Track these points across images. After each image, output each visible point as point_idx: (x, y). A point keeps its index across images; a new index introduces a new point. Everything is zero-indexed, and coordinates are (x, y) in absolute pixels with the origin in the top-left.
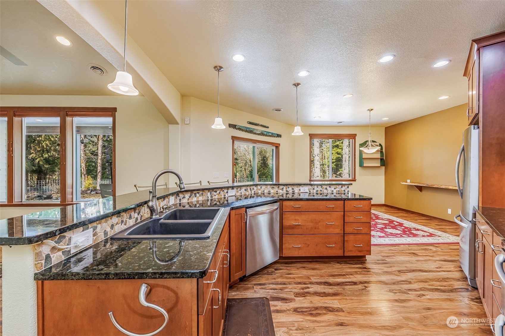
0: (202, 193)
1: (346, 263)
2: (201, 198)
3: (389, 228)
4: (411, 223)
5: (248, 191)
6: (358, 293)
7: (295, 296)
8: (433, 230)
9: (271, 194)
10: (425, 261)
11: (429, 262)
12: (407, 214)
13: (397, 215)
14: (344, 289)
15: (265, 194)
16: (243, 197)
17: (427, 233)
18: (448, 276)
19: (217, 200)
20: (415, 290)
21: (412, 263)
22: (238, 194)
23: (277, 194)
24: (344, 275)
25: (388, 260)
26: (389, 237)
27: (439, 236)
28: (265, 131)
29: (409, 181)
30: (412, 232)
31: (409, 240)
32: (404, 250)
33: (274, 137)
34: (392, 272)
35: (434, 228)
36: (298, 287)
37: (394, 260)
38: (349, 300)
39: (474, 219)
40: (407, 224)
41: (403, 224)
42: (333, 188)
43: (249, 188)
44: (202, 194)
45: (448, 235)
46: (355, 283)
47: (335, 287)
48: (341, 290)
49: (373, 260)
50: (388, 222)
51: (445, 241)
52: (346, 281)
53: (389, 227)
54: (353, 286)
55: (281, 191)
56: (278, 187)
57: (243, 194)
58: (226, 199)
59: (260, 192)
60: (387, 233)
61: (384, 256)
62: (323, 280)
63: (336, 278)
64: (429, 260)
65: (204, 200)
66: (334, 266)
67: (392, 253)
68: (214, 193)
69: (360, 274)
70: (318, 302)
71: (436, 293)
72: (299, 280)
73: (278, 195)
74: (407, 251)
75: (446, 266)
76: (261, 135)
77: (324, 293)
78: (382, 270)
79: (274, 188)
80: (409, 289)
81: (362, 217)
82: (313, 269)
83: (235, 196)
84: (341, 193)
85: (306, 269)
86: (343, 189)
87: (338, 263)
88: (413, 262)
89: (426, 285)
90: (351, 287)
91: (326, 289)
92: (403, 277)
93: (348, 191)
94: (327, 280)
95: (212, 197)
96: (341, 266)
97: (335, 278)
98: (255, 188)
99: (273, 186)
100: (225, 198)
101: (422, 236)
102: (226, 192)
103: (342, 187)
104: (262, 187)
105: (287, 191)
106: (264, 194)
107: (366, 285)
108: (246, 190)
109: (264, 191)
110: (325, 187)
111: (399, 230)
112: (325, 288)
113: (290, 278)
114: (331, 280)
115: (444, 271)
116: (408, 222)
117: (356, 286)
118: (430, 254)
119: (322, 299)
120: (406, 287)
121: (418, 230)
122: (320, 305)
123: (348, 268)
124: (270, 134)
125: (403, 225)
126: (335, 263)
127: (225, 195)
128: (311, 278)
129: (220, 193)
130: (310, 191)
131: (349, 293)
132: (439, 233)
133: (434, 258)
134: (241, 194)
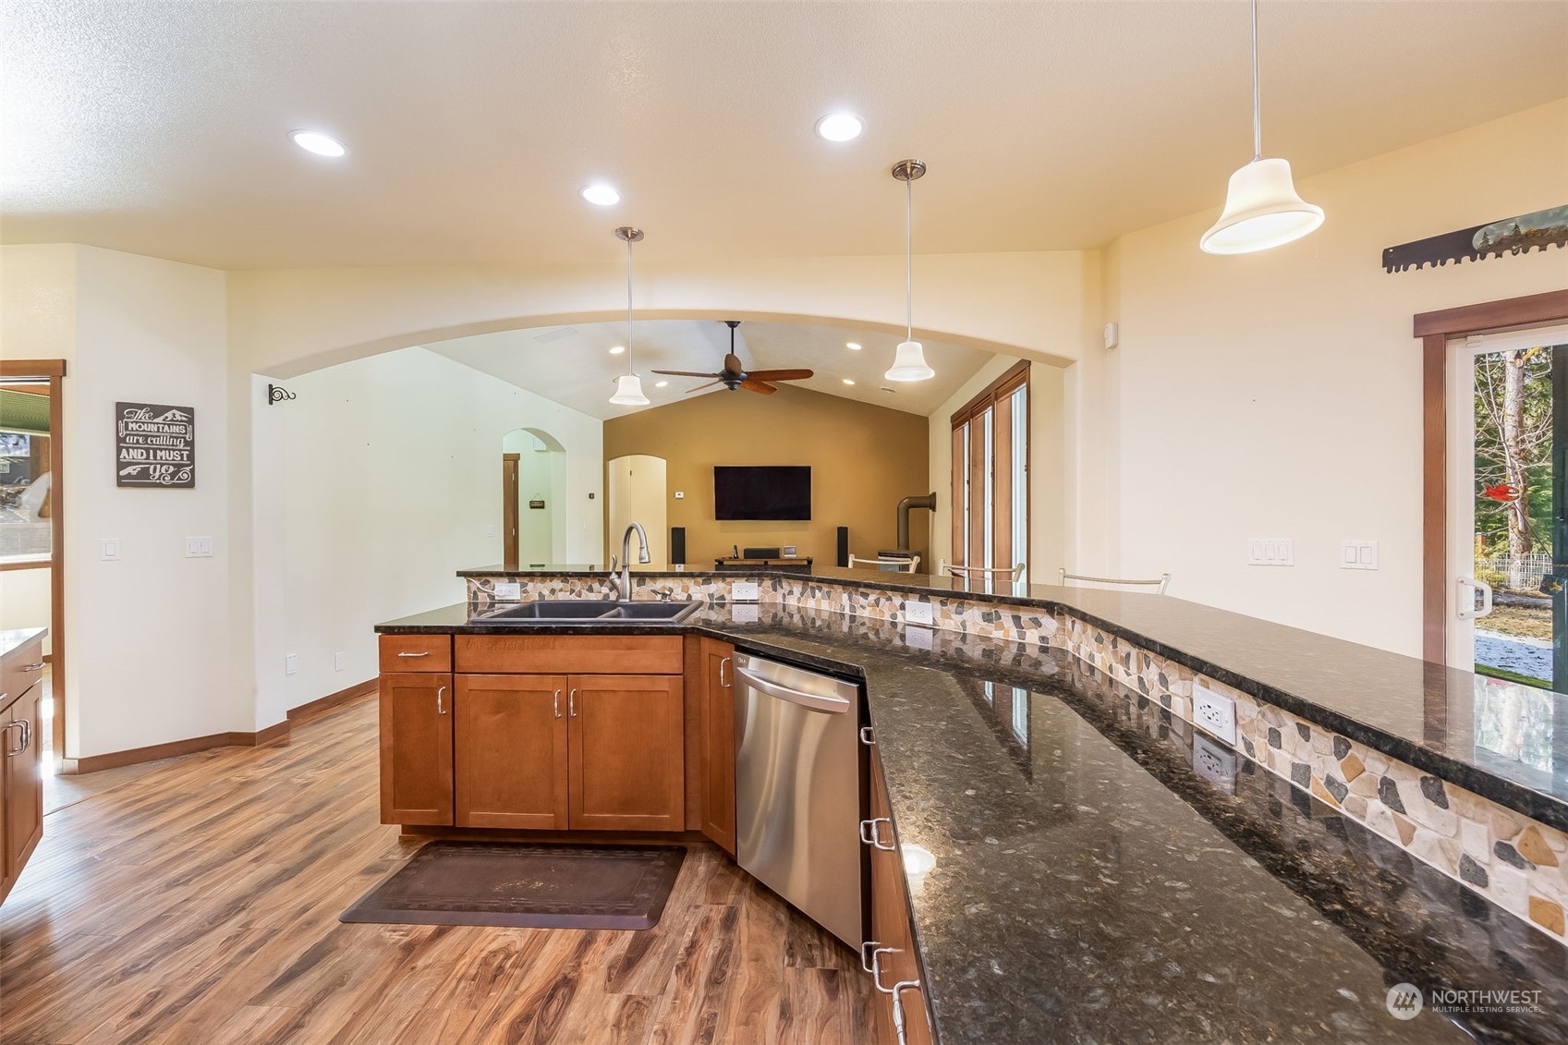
2: (825, 606)
5: (1002, 627)
22: (950, 625)
43: (1006, 613)
57: (973, 631)
65: (834, 612)
79: (1102, 641)
83: (935, 630)
95: (853, 608)
100: (894, 625)
102: (898, 606)
108: (988, 618)
127: (894, 616)
129: (877, 602)
134: (964, 630)
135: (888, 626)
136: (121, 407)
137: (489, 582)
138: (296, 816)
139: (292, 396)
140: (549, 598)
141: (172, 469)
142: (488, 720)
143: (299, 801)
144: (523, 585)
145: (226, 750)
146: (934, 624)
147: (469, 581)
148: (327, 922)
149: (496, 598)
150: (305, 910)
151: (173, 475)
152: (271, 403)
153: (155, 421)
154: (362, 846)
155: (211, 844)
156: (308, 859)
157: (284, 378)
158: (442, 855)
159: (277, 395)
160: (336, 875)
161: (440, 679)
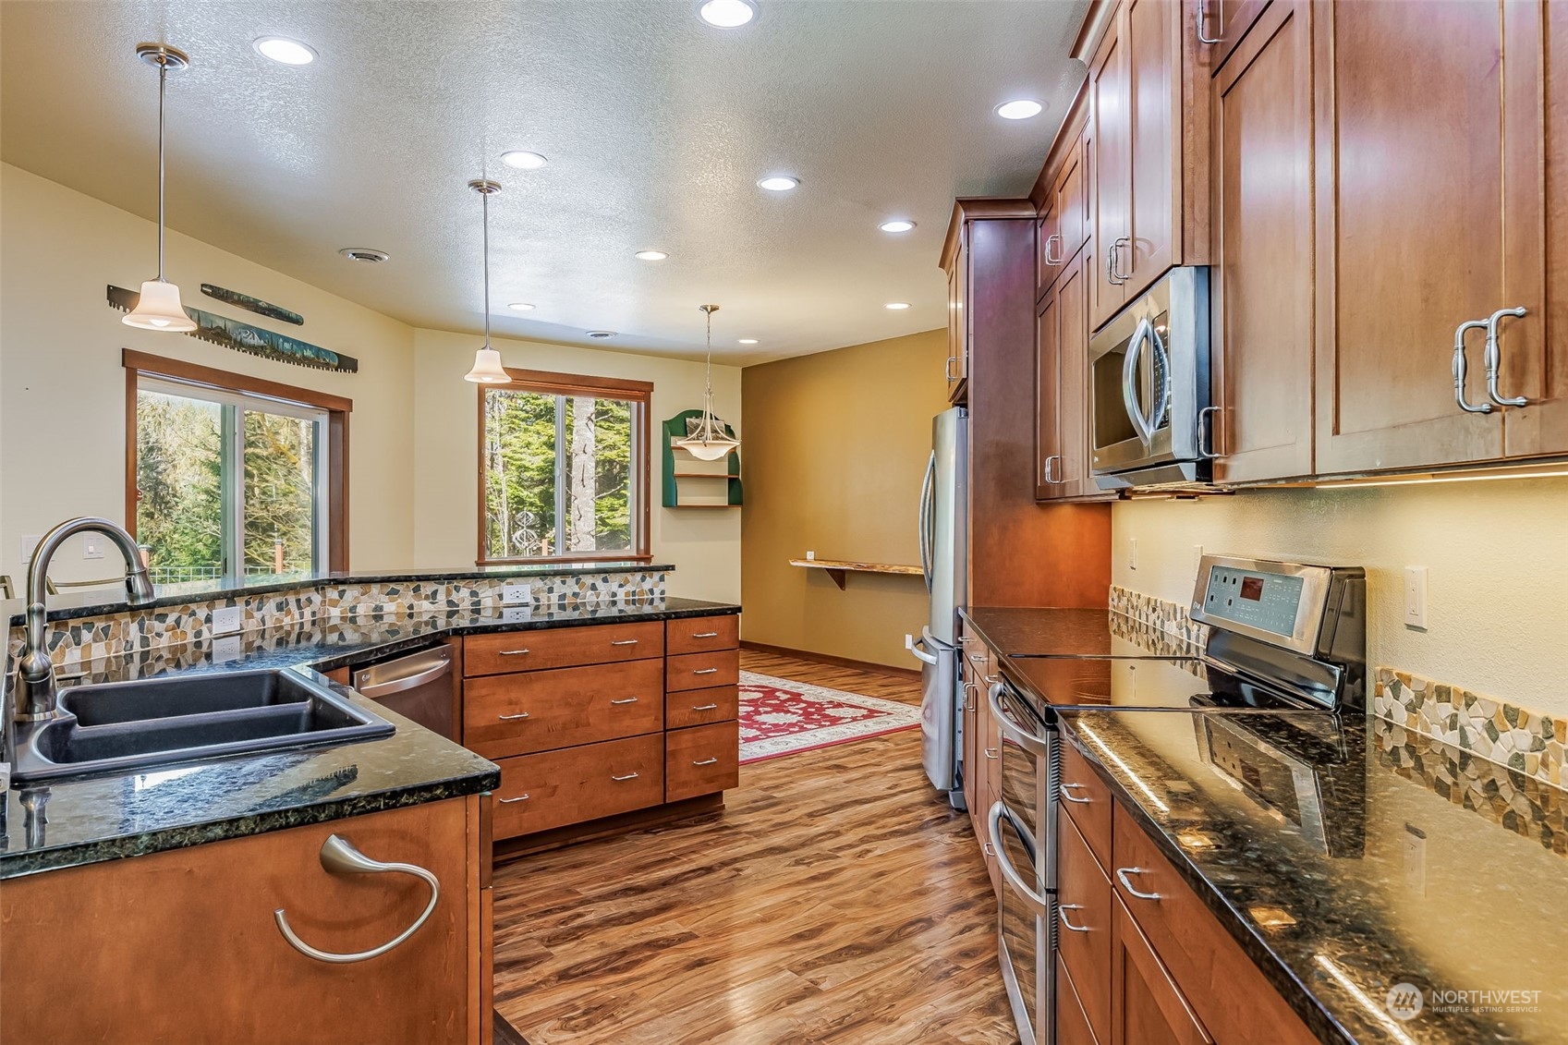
0: (103, 624)
1: (669, 826)
2: (99, 652)
3: (766, 712)
4: (819, 689)
5: (289, 613)
6: (722, 889)
7: (547, 947)
8: (874, 701)
9: (384, 621)
10: (865, 777)
11: (873, 778)
12: (806, 664)
13: (782, 671)
14: (683, 890)
15: (360, 621)
16: (272, 637)
17: (862, 710)
18: (912, 801)
19: (166, 655)
20: (851, 846)
21: (837, 790)
22: (253, 625)
23: (411, 616)
24: (673, 858)
25: (778, 795)
26: (771, 737)
27: (889, 714)
28: (286, 339)
29: (810, 555)
30: (827, 712)
31: (822, 736)
32: (815, 763)
33: (327, 366)
34: (793, 821)
35: (876, 695)
36: (545, 922)
37: (794, 792)
38: (705, 910)
39: (960, 639)
40: (811, 692)
41: (800, 695)
42: (617, 584)
43: (292, 599)
44: (106, 630)
45: (906, 708)
46: (709, 870)
47: (660, 892)
48: (676, 893)
49: (742, 805)
50: (761, 695)
51: (903, 722)
52: (684, 870)
53: (766, 709)
54: (706, 878)
55: (426, 605)
56: (417, 590)
57: (269, 624)
58: (205, 648)
59: (335, 613)
60: (763, 727)
61: (766, 789)
62: (618, 886)
63: (653, 872)
64: (873, 774)
65: (114, 657)
66: (637, 843)
67: (787, 776)
68: (156, 623)
69: (717, 844)
70: (624, 939)
71: (893, 840)
72: (541, 905)
73: (415, 619)
74: (820, 764)
75: (908, 780)
76: (267, 357)
77: (632, 913)
78: (769, 823)
79: (396, 592)
80: (838, 848)
81: (714, 670)
82: (575, 867)
83: (241, 635)
84: (641, 602)
85: (554, 872)
86: (647, 585)
87: (646, 832)
88: (838, 787)
89: (871, 830)
90: (700, 880)
91: (633, 904)
92: (822, 826)
93: (663, 592)
94: (629, 882)
95: (145, 642)
96: (657, 839)
97: (649, 871)
98: (317, 598)
99: (392, 585)
100: (198, 645)
101: (850, 720)
102: (203, 618)
103: (643, 579)
104: (344, 591)
105: (450, 603)
106: (353, 620)
107: (738, 865)
108: (280, 607)
109: (355, 607)
110: (588, 580)
111: (794, 713)
112: (630, 904)
113: (509, 908)
114: (641, 879)
115: (904, 792)
116: (813, 687)
117: (713, 876)
118: (873, 761)
119: (631, 930)
120: (828, 845)
121: (839, 705)
122: (630, 943)
123: (679, 838)
124: (308, 353)
125: (802, 697)
126: (638, 834)
127: (198, 634)
128: (578, 890)
129: (178, 622)
130: (537, 600)
131: (700, 894)
132: (888, 705)
133: (883, 769)
134: (264, 625)
135: (190, 648)
146: (242, 629)
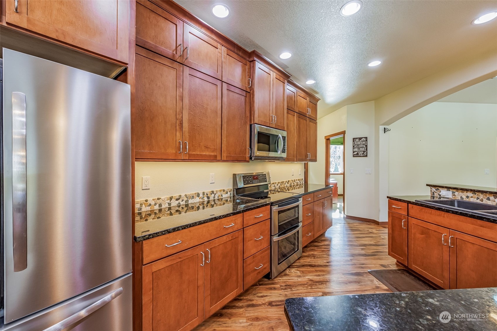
136: (354, 139)
137: (439, 189)
138: (376, 245)
139: (389, 130)
140: (465, 199)
141: (363, 152)
142: (418, 236)
143: (379, 242)
144: (453, 193)
145: (373, 224)
147: (431, 188)
148: (365, 270)
149: (441, 196)
150: (363, 264)
151: (363, 154)
152: (385, 133)
153: (360, 141)
154: (385, 259)
155: (356, 241)
156: (372, 255)
157: (388, 125)
158: (403, 273)
159: (386, 130)
160: (374, 262)
161: (404, 217)
